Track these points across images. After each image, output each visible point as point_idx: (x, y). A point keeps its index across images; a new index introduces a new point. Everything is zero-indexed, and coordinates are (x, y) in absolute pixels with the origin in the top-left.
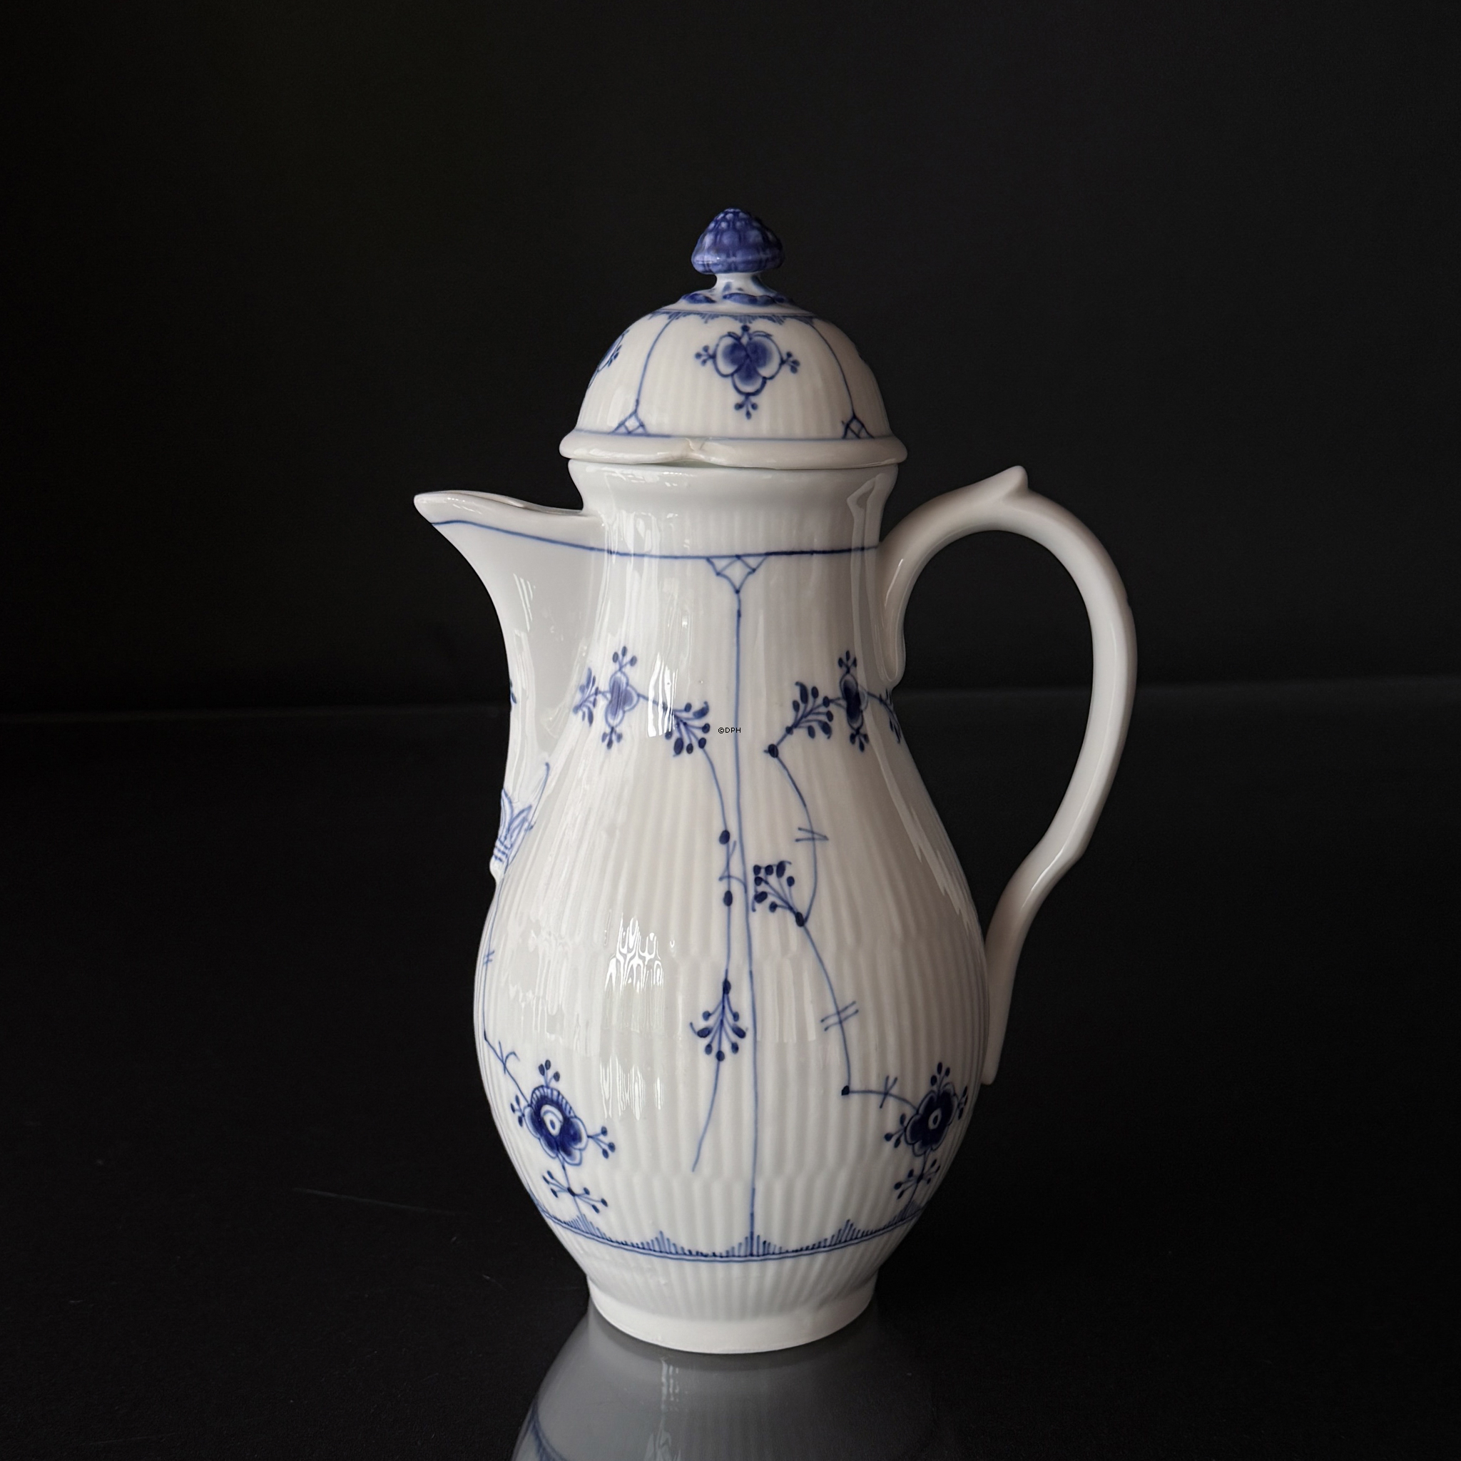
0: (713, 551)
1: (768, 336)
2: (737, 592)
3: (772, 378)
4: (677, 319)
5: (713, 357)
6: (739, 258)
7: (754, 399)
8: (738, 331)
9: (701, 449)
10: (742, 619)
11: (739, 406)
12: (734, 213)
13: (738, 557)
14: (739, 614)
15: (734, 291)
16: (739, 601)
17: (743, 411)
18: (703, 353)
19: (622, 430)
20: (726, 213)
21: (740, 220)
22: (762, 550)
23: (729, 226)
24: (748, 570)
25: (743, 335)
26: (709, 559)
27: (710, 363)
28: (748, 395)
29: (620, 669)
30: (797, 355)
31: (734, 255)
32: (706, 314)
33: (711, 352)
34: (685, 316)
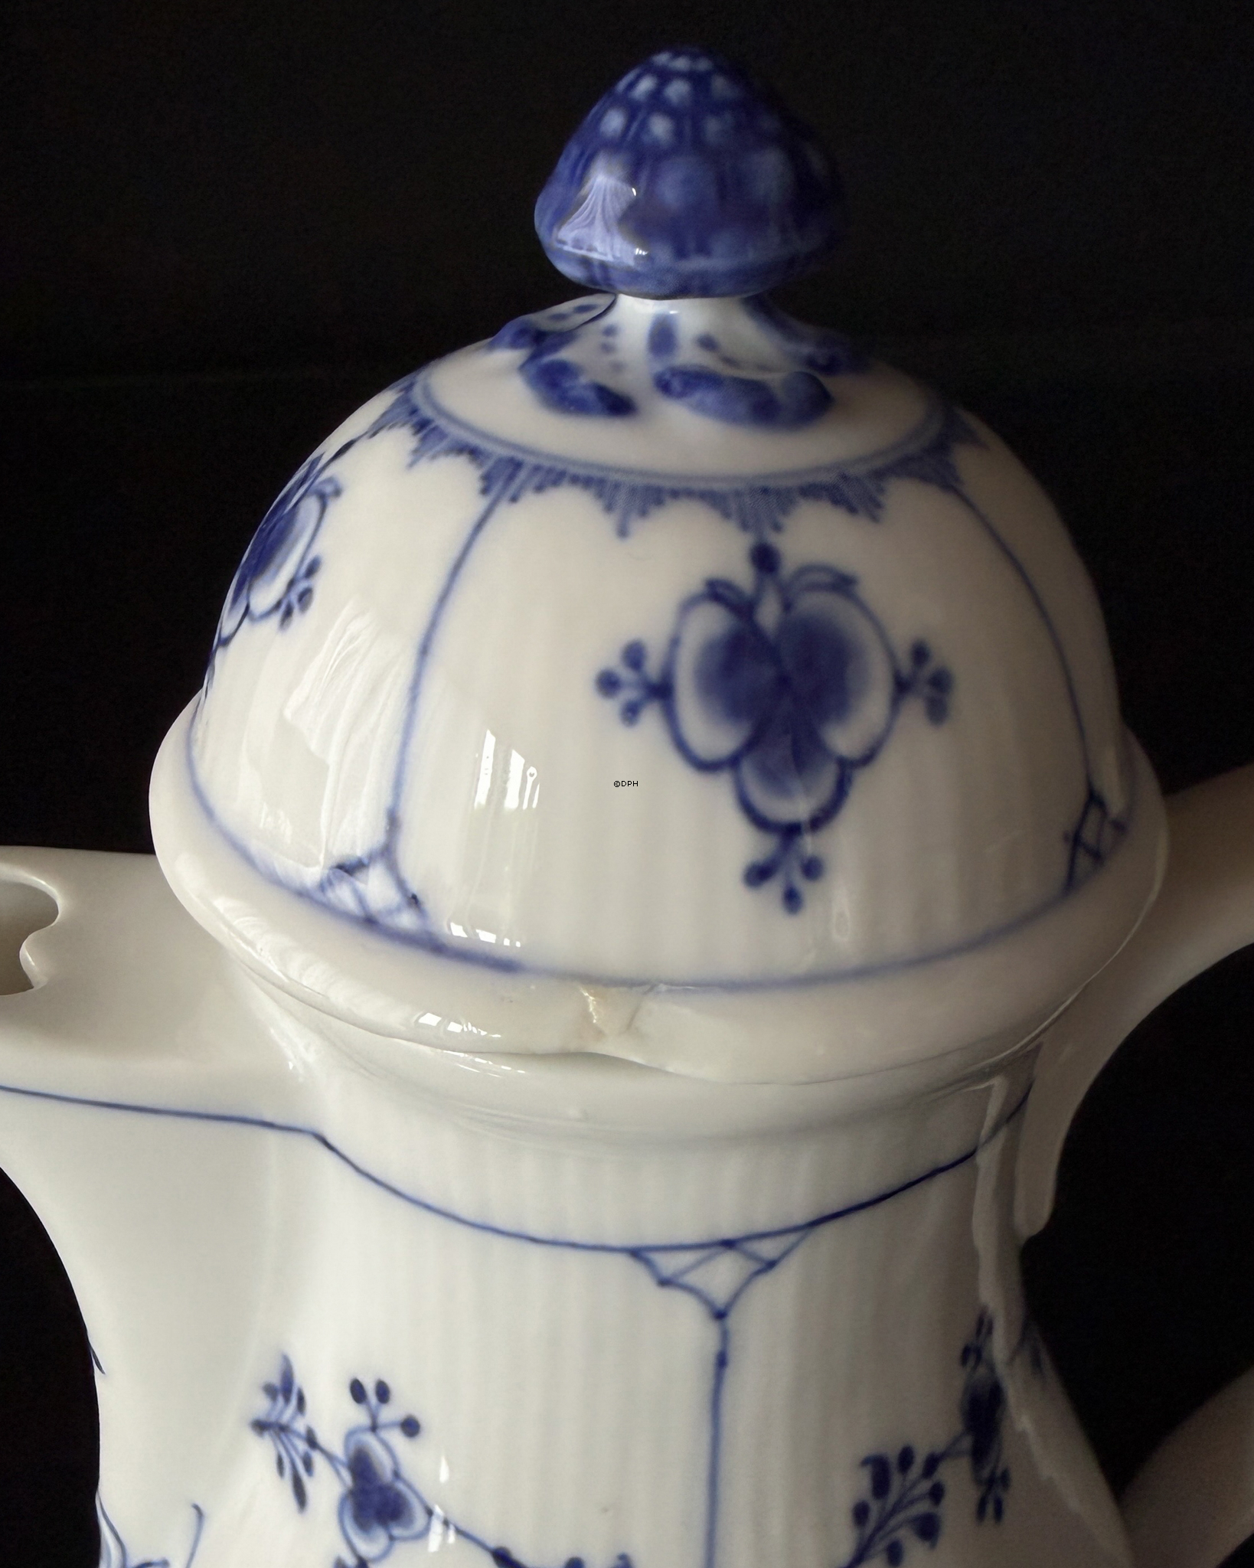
0: (650, 1234)
1: (843, 584)
2: (720, 1315)
3: (869, 757)
4: (514, 499)
5: (661, 691)
6: (717, 261)
7: (809, 844)
8: (741, 573)
9: (630, 1027)
10: (729, 1371)
11: (758, 875)
12: (690, 76)
13: (729, 1244)
14: (722, 1361)
15: (688, 355)
16: (725, 1336)
17: (774, 889)
18: (625, 674)
19: (343, 895)
20: (665, 77)
21: (718, 108)
22: (800, 1217)
23: (678, 133)
24: (754, 1266)
25: (759, 588)
26: (637, 1253)
27: (651, 719)
28: (790, 832)
29: (374, 1428)
30: (948, 653)
31: (703, 250)
32: (617, 486)
33: (653, 667)
34: (540, 488)
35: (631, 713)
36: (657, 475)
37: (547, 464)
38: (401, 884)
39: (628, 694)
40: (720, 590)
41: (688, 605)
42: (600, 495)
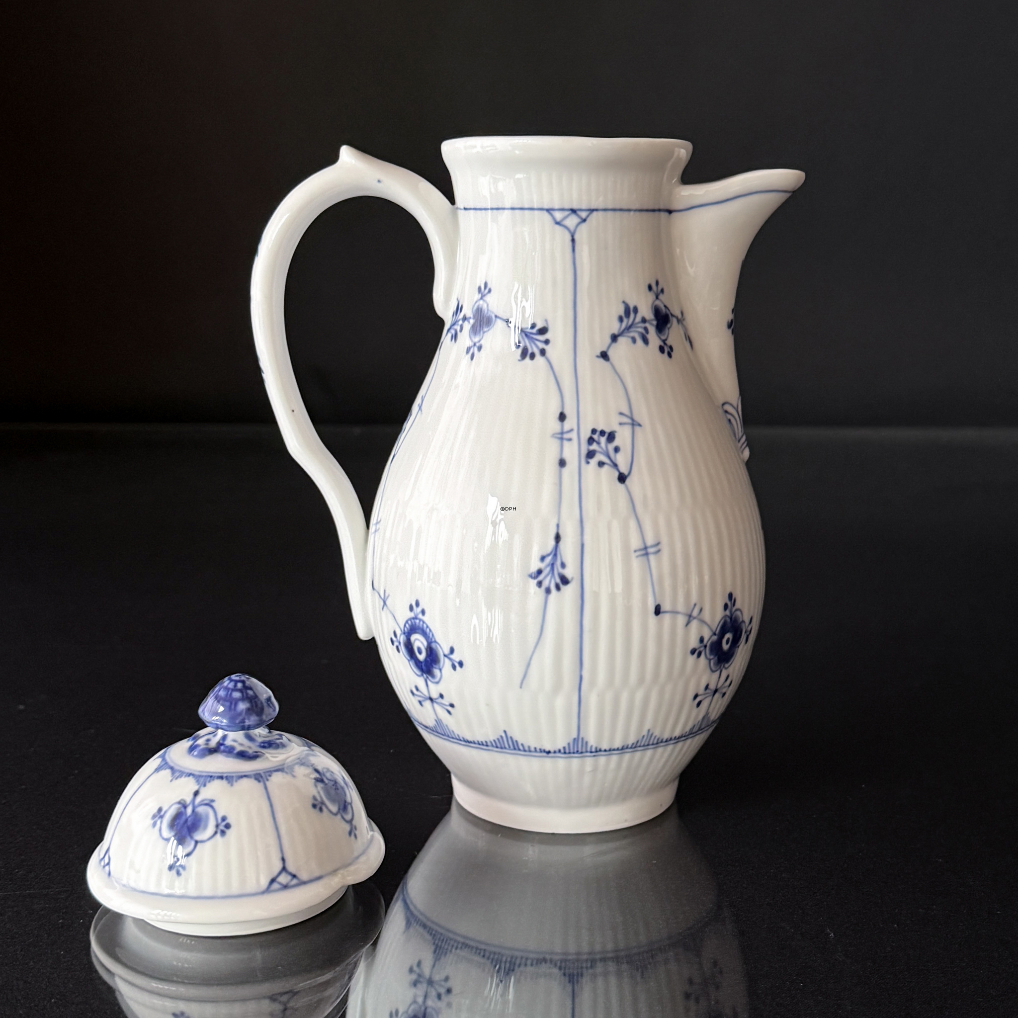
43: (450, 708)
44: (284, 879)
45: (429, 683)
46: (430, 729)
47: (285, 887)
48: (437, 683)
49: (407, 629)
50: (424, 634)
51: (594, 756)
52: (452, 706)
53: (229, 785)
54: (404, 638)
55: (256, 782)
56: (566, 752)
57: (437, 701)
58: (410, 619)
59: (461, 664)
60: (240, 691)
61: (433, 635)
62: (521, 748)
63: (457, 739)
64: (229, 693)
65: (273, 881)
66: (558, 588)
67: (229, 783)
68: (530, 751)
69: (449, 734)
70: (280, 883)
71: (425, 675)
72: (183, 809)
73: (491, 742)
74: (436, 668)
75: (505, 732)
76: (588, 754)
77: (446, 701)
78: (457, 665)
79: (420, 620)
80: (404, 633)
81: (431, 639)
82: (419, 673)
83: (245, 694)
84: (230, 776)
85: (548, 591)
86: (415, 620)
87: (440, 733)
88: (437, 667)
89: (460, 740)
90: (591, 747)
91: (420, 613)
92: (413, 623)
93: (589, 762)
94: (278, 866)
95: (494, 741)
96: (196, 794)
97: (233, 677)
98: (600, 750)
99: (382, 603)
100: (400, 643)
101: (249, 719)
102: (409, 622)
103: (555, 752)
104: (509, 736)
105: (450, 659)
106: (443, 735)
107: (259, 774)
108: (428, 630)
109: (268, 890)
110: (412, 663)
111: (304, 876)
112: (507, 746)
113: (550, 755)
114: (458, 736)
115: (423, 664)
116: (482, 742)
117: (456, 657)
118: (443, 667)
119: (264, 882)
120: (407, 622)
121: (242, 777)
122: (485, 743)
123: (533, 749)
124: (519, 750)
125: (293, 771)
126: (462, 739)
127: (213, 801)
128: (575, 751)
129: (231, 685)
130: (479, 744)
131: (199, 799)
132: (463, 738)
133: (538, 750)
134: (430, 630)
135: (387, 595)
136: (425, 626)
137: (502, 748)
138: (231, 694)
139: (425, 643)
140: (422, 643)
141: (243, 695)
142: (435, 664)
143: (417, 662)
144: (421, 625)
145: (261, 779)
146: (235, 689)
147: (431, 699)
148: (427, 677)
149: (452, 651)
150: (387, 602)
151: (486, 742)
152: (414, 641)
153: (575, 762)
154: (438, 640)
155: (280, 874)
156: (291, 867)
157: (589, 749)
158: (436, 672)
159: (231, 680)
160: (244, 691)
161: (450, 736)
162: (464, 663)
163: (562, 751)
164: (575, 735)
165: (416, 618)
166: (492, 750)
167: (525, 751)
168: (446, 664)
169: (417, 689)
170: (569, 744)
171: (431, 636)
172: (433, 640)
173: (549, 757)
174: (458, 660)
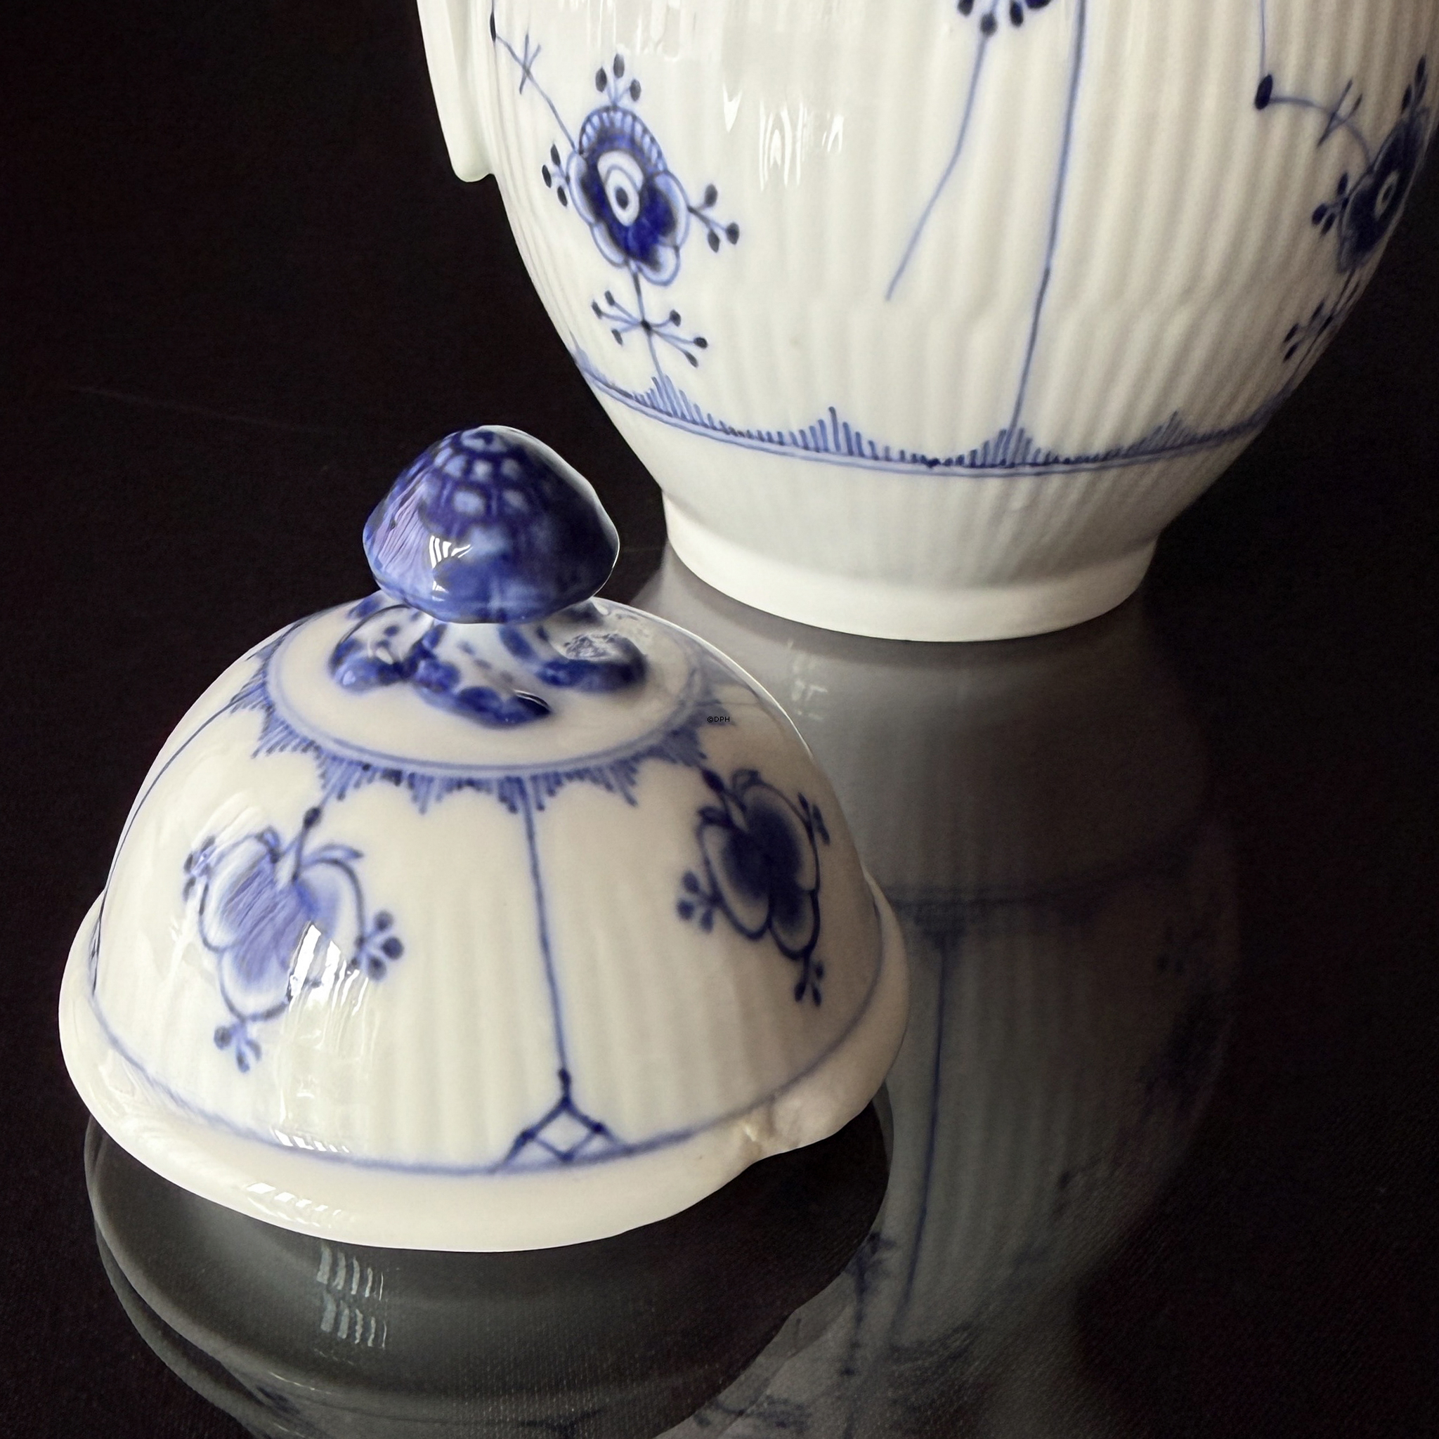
35: (707, 923)
36: (615, 750)
37: (540, 771)
38: (585, 1120)
39: (699, 912)
40: (710, 815)
41: (699, 834)
42: (595, 780)
43: (695, 351)
44: (563, 1133)
45: (643, 281)
46: (638, 401)
47: (567, 1158)
48: (666, 284)
49: (589, 138)
50: (635, 150)
51: (1038, 474)
52: (701, 343)
53: (414, 808)
54: (578, 165)
55: (502, 809)
56: (977, 463)
57: (662, 330)
58: (598, 112)
59: (733, 233)
60: (482, 489)
61: (660, 154)
62: (867, 450)
63: (705, 426)
64: (446, 493)
65: (527, 1136)
66: (1016, 17)
67: (415, 798)
68: (888, 459)
69: (686, 413)
70: (548, 1147)
71: (633, 265)
72: (266, 865)
73: (792, 435)
74: (664, 245)
75: (832, 410)
76: (1028, 469)
77: (685, 332)
78: (722, 236)
79: (625, 113)
80: (581, 152)
81: (656, 166)
82: (617, 257)
83: (494, 505)
84: (423, 778)
85: (988, 25)
86: (612, 114)
87: (660, 411)
88: (667, 240)
89: (714, 428)
90: (1038, 451)
91: (624, 93)
92: (607, 124)
93: (1024, 486)
94: (546, 1094)
95: (802, 432)
96: (312, 818)
97: (469, 439)
98: (1056, 461)
99: (519, 72)
100: (568, 179)
101: (502, 592)
102: (595, 120)
103: (948, 463)
104: (840, 421)
105: (705, 220)
106: (669, 414)
107: (518, 781)
108: (647, 140)
109: (508, 1163)
110: (600, 233)
111: (629, 1128)
112: (831, 445)
113: (936, 469)
114: (709, 416)
115: (630, 235)
116: (769, 434)
117: (720, 215)
118: (684, 240)
119: (499, 1141)
120: (589, 120)
121: (459, 784)
122: (776, 438)
123: (895, 454)
124: (862, 455)
125: (633, 783)
126: (718, 426)
127: (356, 855)
128: (998, 460)
129: (455, 467)
130: (762, 439)
131: (317, 839)
132: (721, 423)
133: (908, 456)
134: (653, 140)
135: (532, 48)
136: (638, 128)
137: (817, 450)
138: (450, 500)
139: (638, 178)
140: (630, 178)
141: (488, 508)
142: (664, 234)
143: (616, 230)
144: (627, 129)
145: (519, 803)
146: (466, 482)
147: (646, 326)
148: (640, 270)
149: (711, 197)
150: (533, 70)
151: (780, 434)
152: (609, 172)
153: (992, 486)
154: (671, 169)
155: (551, 1117)
156: (587, 1099)
157: (1030, 459)
158: (665, 255)
159: (458, 448)
160: (494, 492)
161: (688, 418)
162: (742, 229)
163: (967, 461)
164: (1005, 423)
165: (614, 107)
166: (792, 455)
167: (876, 458)
168: (690, 233)
169: (610, 300)
170: (986, 445)
171: (654, 155)
172: (661, 167)
173: (932, 474)
174: (725, 222)
